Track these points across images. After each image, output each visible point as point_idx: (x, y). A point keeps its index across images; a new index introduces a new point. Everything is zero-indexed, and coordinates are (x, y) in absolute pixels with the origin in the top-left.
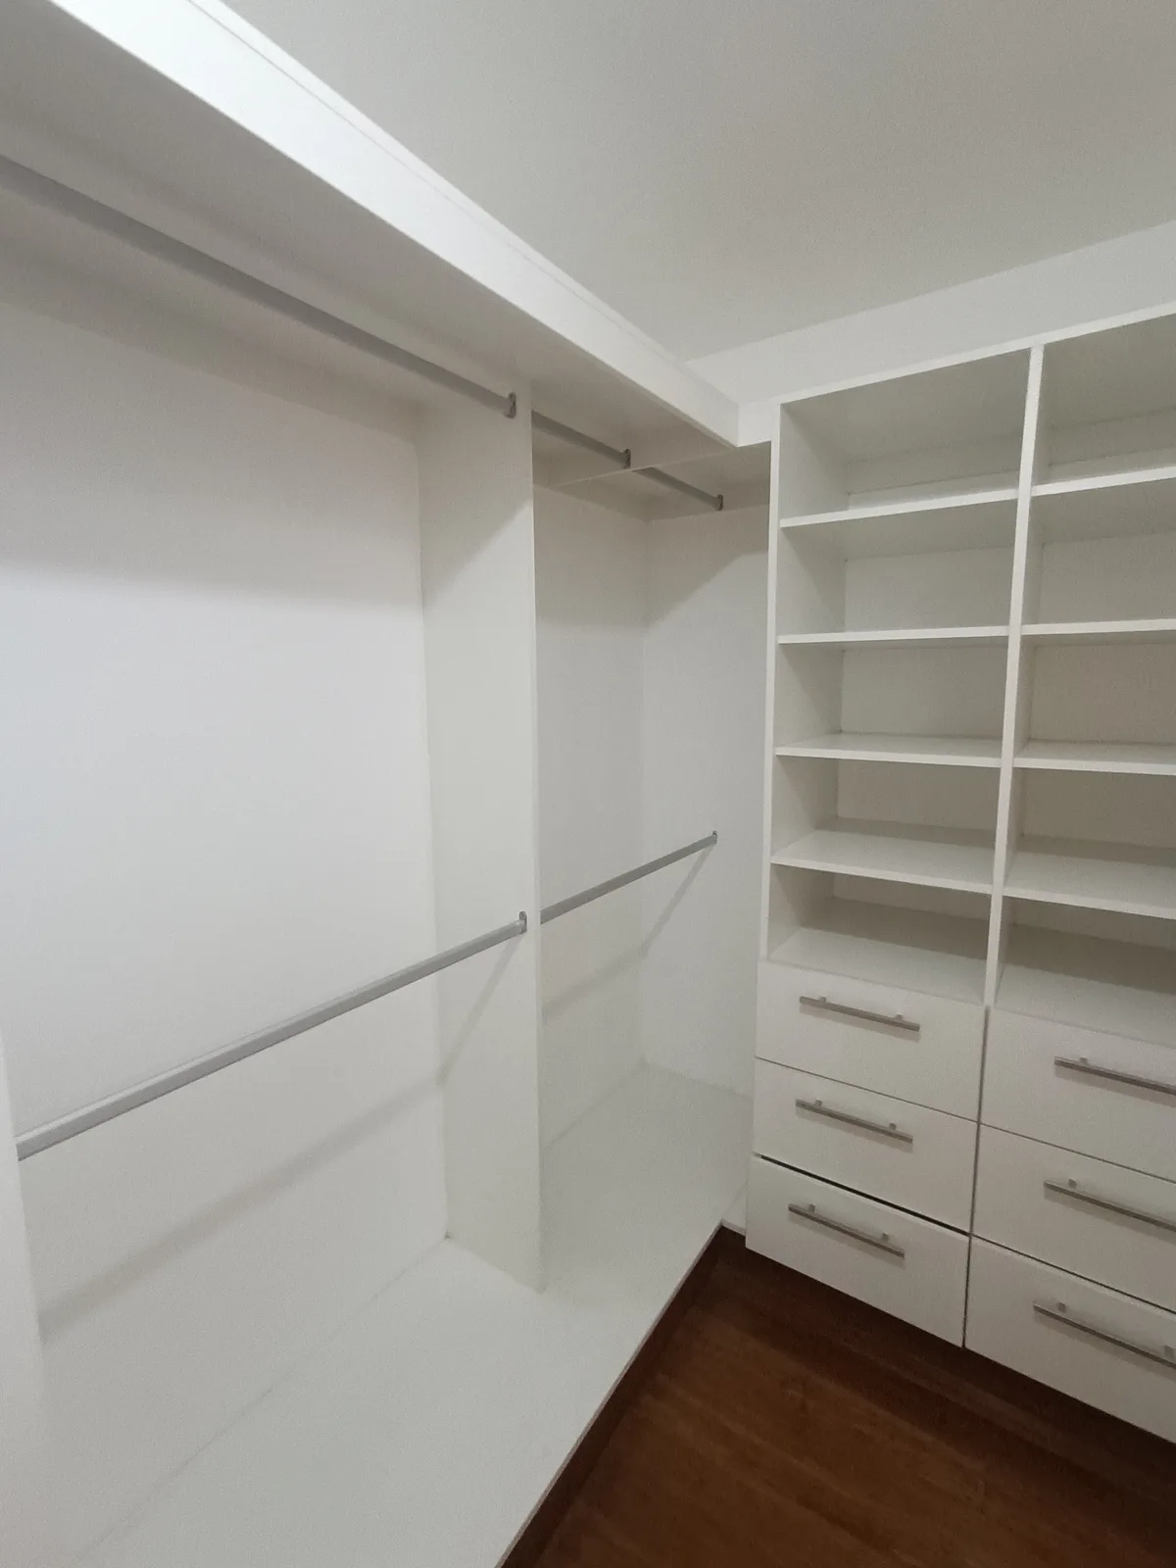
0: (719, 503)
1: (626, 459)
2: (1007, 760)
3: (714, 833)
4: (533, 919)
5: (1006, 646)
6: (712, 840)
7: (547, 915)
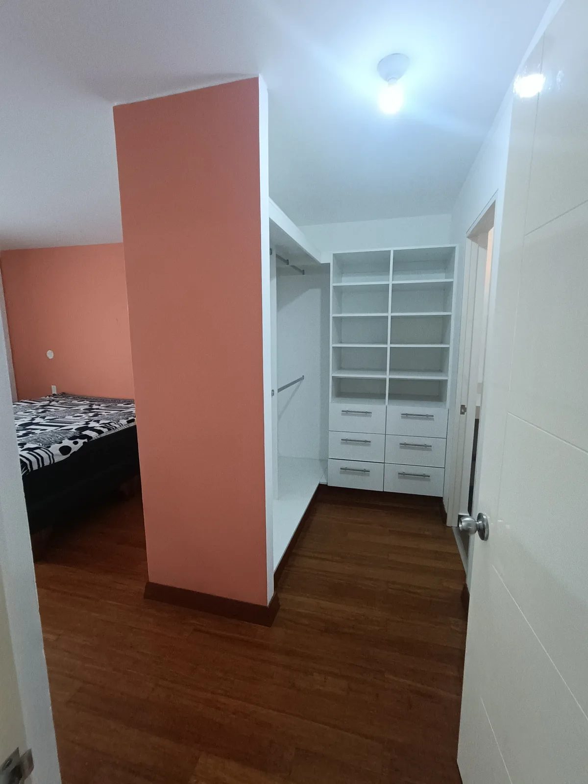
0: (303, 272)
1: (287, 262)
2: (389, 346)
3: (303, 376)
4: (276, 391)
5: (388, 318)
6: (303, 378)
7: (279, 390)
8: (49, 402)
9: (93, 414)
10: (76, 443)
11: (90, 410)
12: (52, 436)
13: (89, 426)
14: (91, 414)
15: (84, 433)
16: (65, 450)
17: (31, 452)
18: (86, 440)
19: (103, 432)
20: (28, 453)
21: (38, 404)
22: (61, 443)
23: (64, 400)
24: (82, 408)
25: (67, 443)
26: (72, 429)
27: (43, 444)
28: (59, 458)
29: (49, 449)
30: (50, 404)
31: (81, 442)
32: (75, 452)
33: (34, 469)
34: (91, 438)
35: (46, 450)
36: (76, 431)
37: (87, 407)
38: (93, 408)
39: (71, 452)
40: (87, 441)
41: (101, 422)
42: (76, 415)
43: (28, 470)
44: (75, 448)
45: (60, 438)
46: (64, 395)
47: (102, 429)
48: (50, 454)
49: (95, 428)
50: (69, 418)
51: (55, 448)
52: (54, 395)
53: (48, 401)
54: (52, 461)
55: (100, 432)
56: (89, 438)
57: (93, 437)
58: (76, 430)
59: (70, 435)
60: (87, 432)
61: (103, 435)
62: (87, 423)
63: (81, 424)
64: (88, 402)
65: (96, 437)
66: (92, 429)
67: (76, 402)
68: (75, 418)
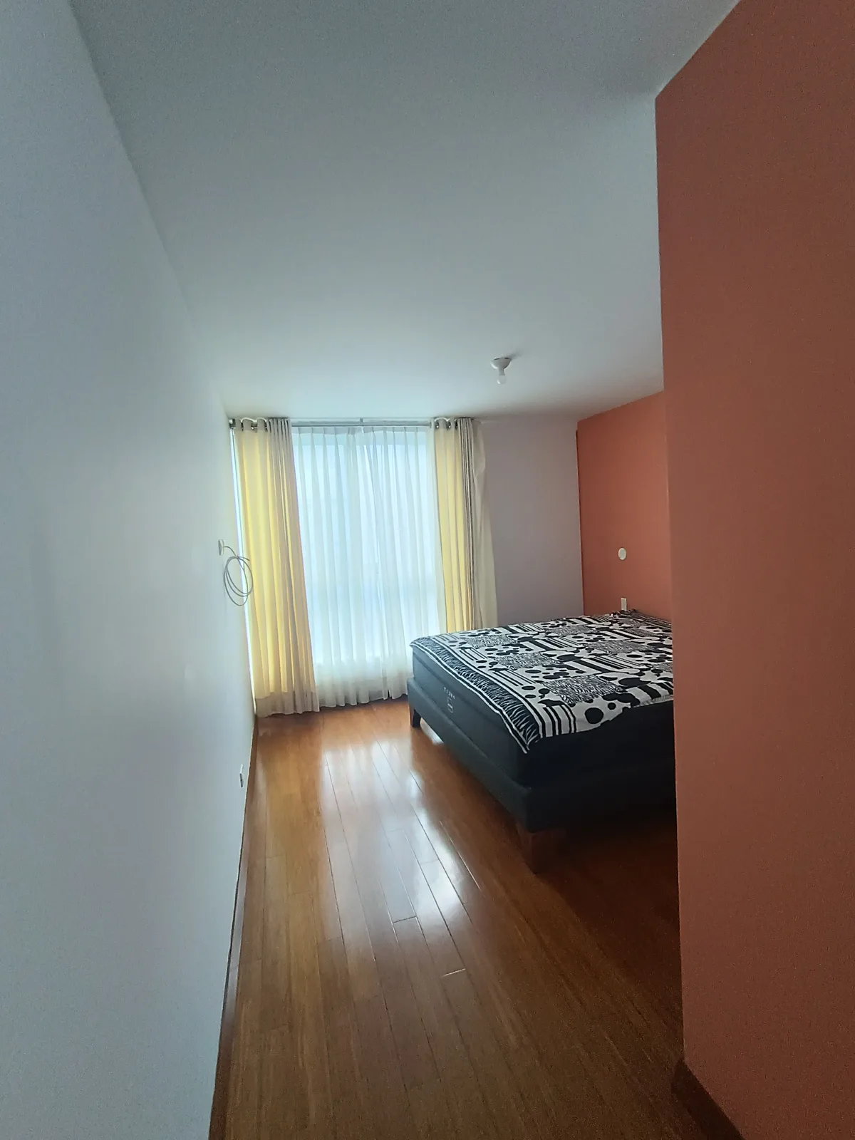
8: (610, 623)
9: (658, 655)
10: (612, 706)
11: (655, 647)
12: (584, 686)
13: (642, 678)
14: (654, 656)
15: (629, 691)
16: (593, 715)
17: (548, 708)
18: (628, 705)
19: (660, 696)
20: (545, 709)
21: (596, 625)
22: (591, 701)
23: (631, 623)
24: (647, 641)
25: (600, 703)
26: (616, 679)
27: (567, 697)
28: (584, 726)
29: (571, 708)
30: (611, 628)
31: (620, 706)
32: (608, 721)
33: (547, 736)
34: (638, 702)
35: (567, 710)
36: (618, 684)
37: (655, 640)
38: (664, 643)
39: (602, 721)
40: (630, 707)
41: (662, 675)
42: (633, 653)
43: (540, 735)
44: (609, 715)
45: (594, 692)
46: (634, 614)
47: (659, 689)
48: (572, 718)
49: (649, 685)
50: (622, 657)
51: (580, 709)
52: (622, 612)
53: (610, 621)
54: (573, 729)
55: (654, 694)
56: (634, 701)
57: (641, 701)
58: (620, 682)
59: (607, 691)
60: (634, 691)
61: (659, 701)
62: (641, 673)
63: (632, 673)
64: (661, 631)
65: (647, 702)
66: (644, 686)
67: (643, 628)
68: (630, 659)
